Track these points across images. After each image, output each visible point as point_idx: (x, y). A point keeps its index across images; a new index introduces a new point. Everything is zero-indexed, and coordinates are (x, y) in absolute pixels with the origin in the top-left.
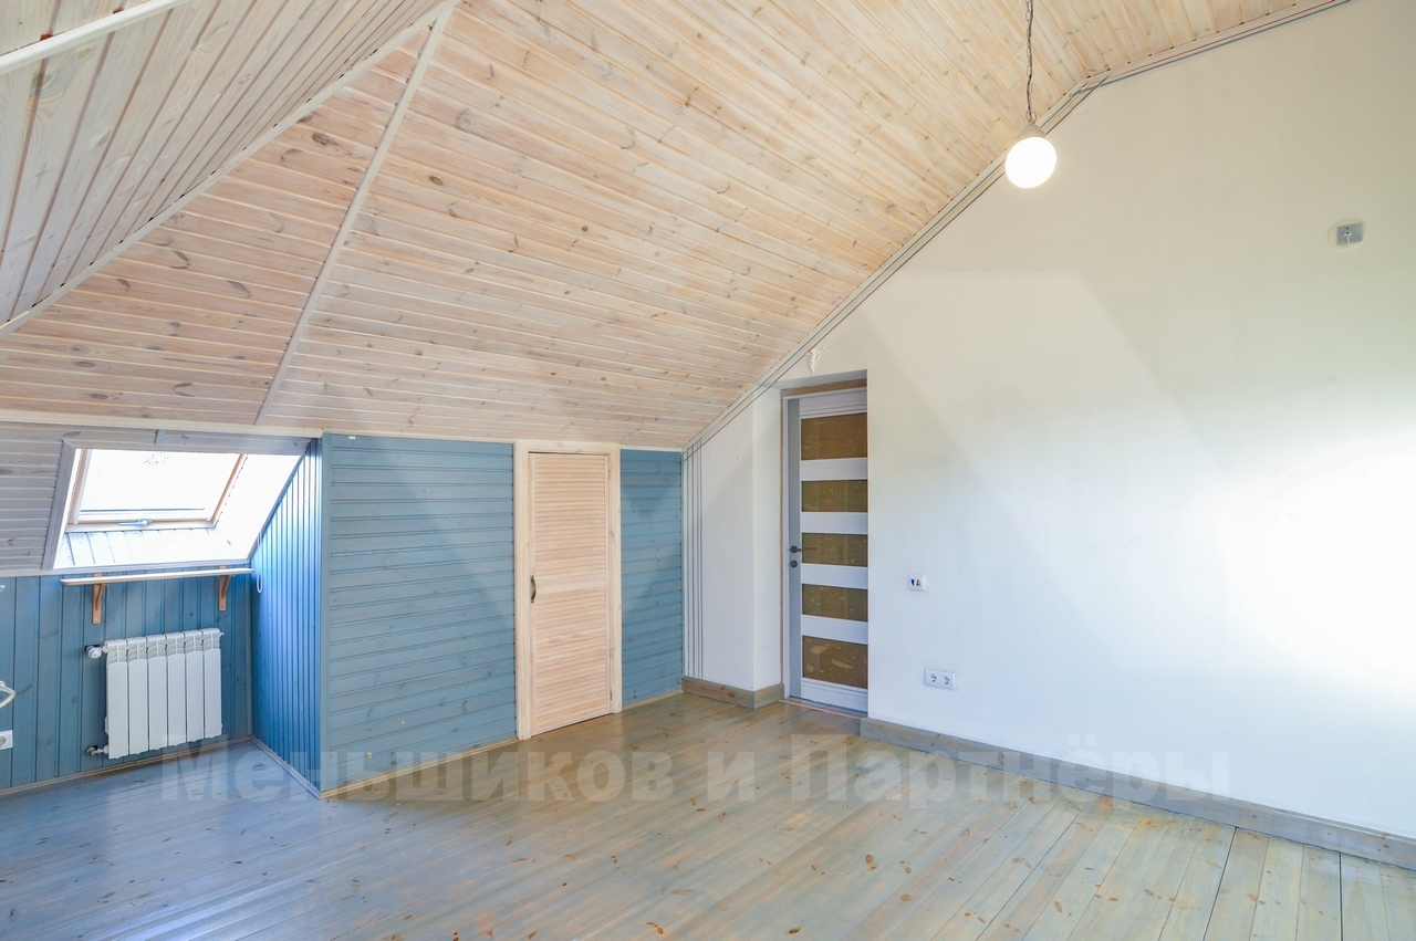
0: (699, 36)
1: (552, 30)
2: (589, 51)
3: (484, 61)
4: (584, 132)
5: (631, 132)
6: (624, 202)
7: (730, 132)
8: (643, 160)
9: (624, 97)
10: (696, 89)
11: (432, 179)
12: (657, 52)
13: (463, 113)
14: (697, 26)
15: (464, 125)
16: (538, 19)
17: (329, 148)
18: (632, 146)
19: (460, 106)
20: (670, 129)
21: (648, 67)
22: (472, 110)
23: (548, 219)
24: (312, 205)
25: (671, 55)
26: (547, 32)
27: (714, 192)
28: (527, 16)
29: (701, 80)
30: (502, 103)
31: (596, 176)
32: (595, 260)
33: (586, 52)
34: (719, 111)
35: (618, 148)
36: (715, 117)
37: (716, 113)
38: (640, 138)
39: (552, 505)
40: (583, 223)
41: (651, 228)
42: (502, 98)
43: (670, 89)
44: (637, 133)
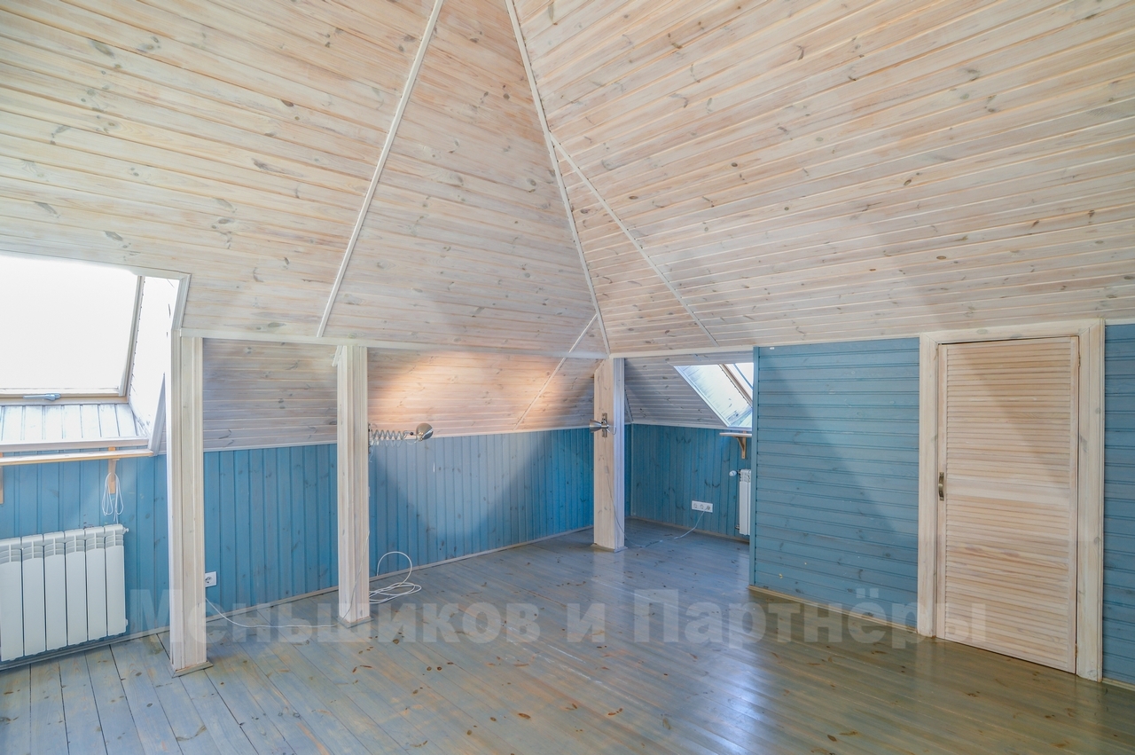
0: (626, 17)
1: (580, 100)
2: (602, 88)
3: (581, 138)
4: (655, 121)
5: (674, 95)
6: (734, 131)
7: (733, 23)
8: (706, 100)
9: (645, 86)
10: (669, 35)
11: (631, 198)
12: (623, 51)
13: (603, 163)
14: (617, 16)
15: (610, 167)
16: (572, 102)
17: (590, 213)
18: (687, 102)
19: (598, 161)
20: (692, 70)
21: (631, 62)
22: (604, 159)
23: (705, 176)
24: (612, 237)
25: (630, 43)
26: (580, 103)
27: (796, 62)
28: (568, 106)
29: (664, 29)
30: (607, 145)
31: (693, 134)
32: (773, 178)
33: (601, 91)
34: (702, 25)
35: (682, 109)
36: (706, 30)
37: (703, 28)
38: (683, 92)
39: (973, 399)
40: (729, 162)
41: (781, 128)
42: (605, 144)
43: (657, 54)
44: (678, 93)
